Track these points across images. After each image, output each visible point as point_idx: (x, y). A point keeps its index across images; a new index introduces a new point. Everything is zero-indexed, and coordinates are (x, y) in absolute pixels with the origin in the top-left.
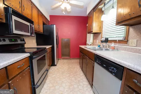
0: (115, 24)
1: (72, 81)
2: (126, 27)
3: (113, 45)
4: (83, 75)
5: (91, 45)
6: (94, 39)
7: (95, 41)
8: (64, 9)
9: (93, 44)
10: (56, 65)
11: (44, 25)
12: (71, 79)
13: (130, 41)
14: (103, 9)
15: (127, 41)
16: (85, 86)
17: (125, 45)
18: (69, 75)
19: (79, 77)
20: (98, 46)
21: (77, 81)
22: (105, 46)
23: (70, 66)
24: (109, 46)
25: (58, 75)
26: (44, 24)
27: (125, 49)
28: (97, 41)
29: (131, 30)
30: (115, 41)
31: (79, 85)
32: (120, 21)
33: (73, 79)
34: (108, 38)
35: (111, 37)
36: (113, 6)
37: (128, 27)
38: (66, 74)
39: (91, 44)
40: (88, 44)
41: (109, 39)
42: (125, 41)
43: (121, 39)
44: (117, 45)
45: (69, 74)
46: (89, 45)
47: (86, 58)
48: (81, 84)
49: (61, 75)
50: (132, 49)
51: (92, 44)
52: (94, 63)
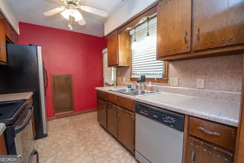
0: (155, 59)
1: (96, 158)
2: (164, 62)
3: (150, 85)
4: (110, 140)
5: (113, 85)
6: (117, 75)
7: (119, 78)
8: (68, 19)
9: (117, 84)
10: (46, 135)
11: (8, 44)
12: (91, 153)
13: (171, 79)
14: (131, 33)
15: (167, 80)
16: (120, 157)
17: (165, 85)
18: (84, 147)
19: (106, 146)
20: (129, 87)
21: (105, 153)
22: (139, 87)
23: (81, 129)
24: (145, 87)
25: (61, 156)
26: (8, 42)
27: (166, 90)
28: (124, 79)
29: (171, 66)
30: (152, 80)
31: (109, 159)
32: (161, 56)
33: (96, 151)
34: (144, 76)
35: (150, 74)
36: (148, 33)
37: (167, 62)
38: (77, 148)
39: (112, 83)
40: (106, 84)
41: (146, 77)
42: (165, 79)
43: (160, 77)
44: (155, 85)
45: (83, 145)
46: (110, 86)
47: (116, 108)
48: (113, 156)
49: (69, 152)
50: (174, 89)
51: (115, 84)
52: (134, 115)
